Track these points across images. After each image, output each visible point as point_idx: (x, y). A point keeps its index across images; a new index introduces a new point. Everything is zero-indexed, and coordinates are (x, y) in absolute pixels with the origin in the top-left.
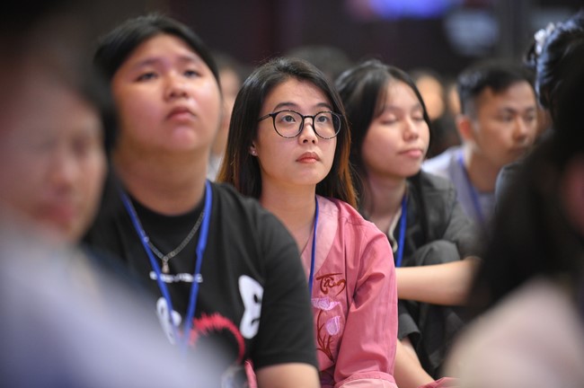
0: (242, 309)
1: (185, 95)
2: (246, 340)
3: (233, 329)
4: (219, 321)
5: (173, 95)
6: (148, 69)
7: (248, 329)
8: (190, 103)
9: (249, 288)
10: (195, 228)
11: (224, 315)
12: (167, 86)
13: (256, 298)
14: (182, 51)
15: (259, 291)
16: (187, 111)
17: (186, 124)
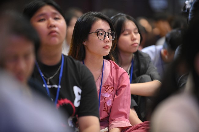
0: (74, 97)
1: (55, 26)
2: (76, 107)
3: (71, 104)
4: (67, 101)
5: (50, 26)
6: (42, 18)
7: (76, 104)
8: (56, 29)
9: (77, 90)
10: (59, 70)
11: (68, 99)
12: (49, 23)
13: (79, 93)
14: (53, 11)
15: (80, 91)
16: (55, 32)
17: (55, 36)
